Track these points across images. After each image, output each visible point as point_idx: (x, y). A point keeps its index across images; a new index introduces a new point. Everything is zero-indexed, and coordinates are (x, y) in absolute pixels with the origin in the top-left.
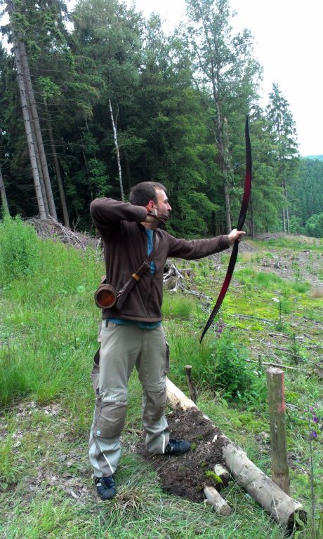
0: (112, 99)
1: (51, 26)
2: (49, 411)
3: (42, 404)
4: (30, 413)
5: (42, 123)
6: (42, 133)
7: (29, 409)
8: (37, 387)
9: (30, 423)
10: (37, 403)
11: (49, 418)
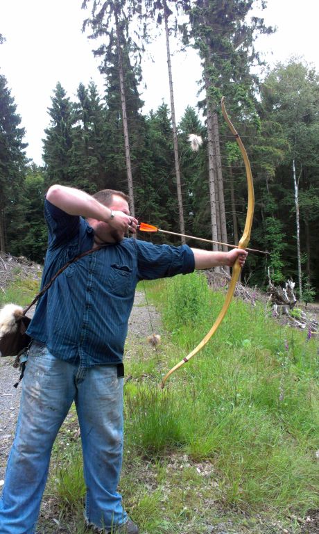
0: (296, 159)
1: (243, 96)
2: (201, 469)
3: (195, 460)
4: (181, 467)
5: (225, 185)
6: (224, 194)
7: (180, 462)
8: (191, 440)
9: (180, 478)
10: (189, 457)
11: (200, 477)
